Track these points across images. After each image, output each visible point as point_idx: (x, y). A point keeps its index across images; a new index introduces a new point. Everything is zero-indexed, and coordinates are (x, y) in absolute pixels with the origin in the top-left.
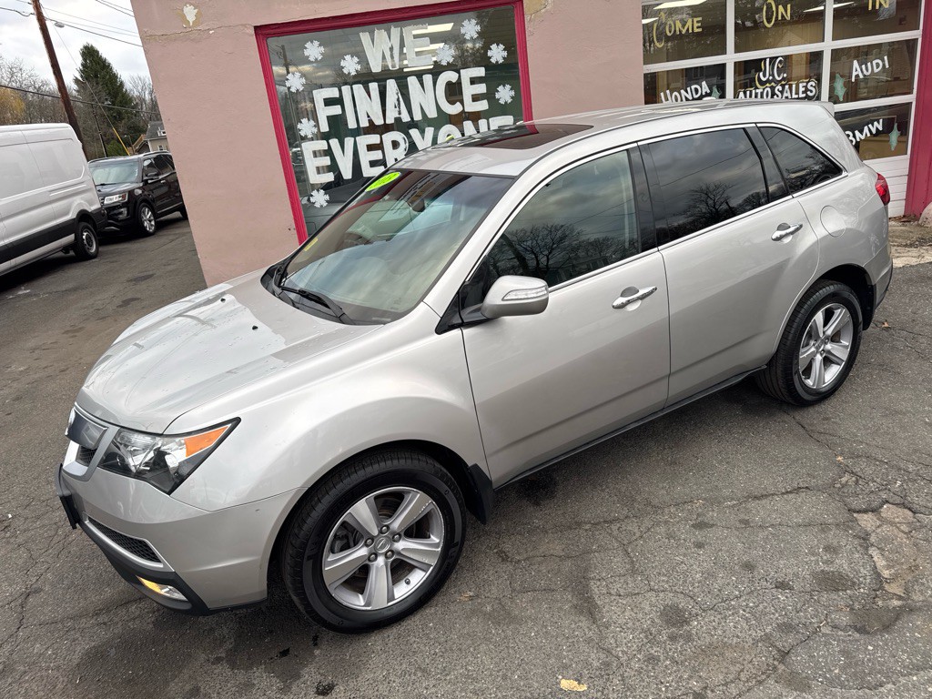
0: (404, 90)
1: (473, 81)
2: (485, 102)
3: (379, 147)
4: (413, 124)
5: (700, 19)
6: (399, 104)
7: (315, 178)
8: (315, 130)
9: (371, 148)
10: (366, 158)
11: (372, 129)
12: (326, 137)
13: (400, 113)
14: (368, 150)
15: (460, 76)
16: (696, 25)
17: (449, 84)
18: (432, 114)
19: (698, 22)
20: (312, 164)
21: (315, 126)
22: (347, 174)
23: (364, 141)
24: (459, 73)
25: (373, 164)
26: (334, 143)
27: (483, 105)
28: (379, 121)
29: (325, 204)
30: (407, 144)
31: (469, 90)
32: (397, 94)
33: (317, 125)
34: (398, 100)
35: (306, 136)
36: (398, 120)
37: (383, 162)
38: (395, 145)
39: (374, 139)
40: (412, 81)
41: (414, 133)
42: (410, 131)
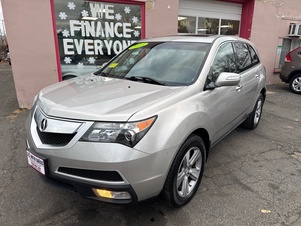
0: (103, 26)
1: (127, 27)
2: (130, 35)
3: (93, 44)
4: (105, 38)
5: (189, 22)
6: (101, 30)
7: (67, 52)
8: (69, 35)
9: (89, 44)
10: (87, 47)
11: (91, 38)
12: (73, 38)
13: (101, 34)
14: (88, 45)
15: (123, 25)
16: (188, 24)
17: (119, 27)
18: (113, 36)
19: (189, 23)
20: (66, 47)
21: (69, 33)
22: (80, 52)
23: (87, 41)
24: (123, 24)
25: (90, 50)
26: (76, 41)
27: (129, 36)
28: (93, 35)
29: (70, 63)
30: (103, 45)
31: (125, 30)
32: (101, 27)
33: (70, 33)
34: (101, 29)
35: (65, 36)
36: (100, 36)
37: (93, 50)
38: (99, 44)
39: (91, 41)
40: (107, 24)
41: (106, 41)
42: (104, 40)
